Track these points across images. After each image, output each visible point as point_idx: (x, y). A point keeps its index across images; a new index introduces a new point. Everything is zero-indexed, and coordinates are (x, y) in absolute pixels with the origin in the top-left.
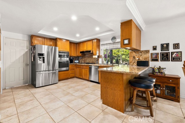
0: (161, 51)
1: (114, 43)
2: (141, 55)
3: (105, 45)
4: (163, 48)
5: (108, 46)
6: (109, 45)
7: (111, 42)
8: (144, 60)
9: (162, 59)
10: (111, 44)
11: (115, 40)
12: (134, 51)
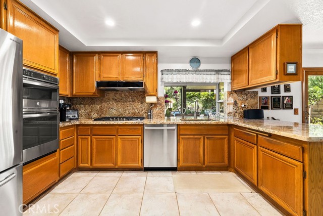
0: (272, 93)
1: (196, 71)
2: (247, 100)
3: (174, 73)
4: (274, 89)
5: (175, 76)
6: (184, 73)
7: (188, 67)
8: (251, 108)
9: (274, 106)
10: (190, 72)
11: (198, 64)
12: (236, 92)
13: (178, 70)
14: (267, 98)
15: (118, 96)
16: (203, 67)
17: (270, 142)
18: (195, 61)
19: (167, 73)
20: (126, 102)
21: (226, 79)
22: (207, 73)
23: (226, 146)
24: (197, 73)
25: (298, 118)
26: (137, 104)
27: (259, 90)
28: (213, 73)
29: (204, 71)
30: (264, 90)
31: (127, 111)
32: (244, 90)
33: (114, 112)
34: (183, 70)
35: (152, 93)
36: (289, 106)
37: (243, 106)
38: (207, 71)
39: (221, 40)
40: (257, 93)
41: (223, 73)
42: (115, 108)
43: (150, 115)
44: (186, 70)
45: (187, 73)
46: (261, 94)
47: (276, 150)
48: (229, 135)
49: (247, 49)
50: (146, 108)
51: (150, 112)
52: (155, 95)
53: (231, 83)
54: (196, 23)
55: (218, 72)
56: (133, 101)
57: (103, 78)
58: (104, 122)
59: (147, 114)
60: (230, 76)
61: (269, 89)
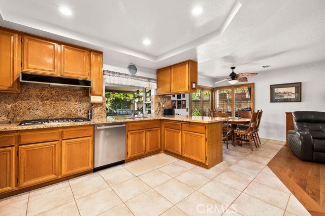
0: (177, 98)
2: (165, 102)
4: (178, 96)
6: (124, 77)
9: (178, 106)
10: (129, 77)
11: (135, 71)
12: (159, 96)
13: (120, 74)
14: (175, 101)
15: (46, 93)
16: (138, 74)
17: (190, 127)
18: (133, 67)
19: (108, 74)
20: (58, 100)
21: (154, 85)
22: (142, 79)
23: (159, 135)
24: (135, 78)
25: (188, 113)
26: (73, 103)
27: (171, 96)
28: (146, 80)
29: (140, 77)
30: (174, 96)
31: (60, 112)
32: (164, 95)
33: (40, 113)
34: (123, 74)
35: (98, 93)
36: (184, 107)
37: (164, 106)
38: (142, 77)
39: (156, 57)
40: (170, 97)
41: (152, 81)
42: (41, 108)
43: (91, 115)
44: (126, 75)
45: (127, 77)
46: (173, 98)
47: (193, 131)
48: (160, 127)
49: (170, 67)
50: (85, 108)
51: (91, 112)
52: (100, 95)
53: (157, 89)
54: (147, 42)
55: (149, 79)
56: (68, 100)
57: (28, 68)
58: (31, 127)
59: (86, 115)
60: (156, 84)
61: (176, 96)
